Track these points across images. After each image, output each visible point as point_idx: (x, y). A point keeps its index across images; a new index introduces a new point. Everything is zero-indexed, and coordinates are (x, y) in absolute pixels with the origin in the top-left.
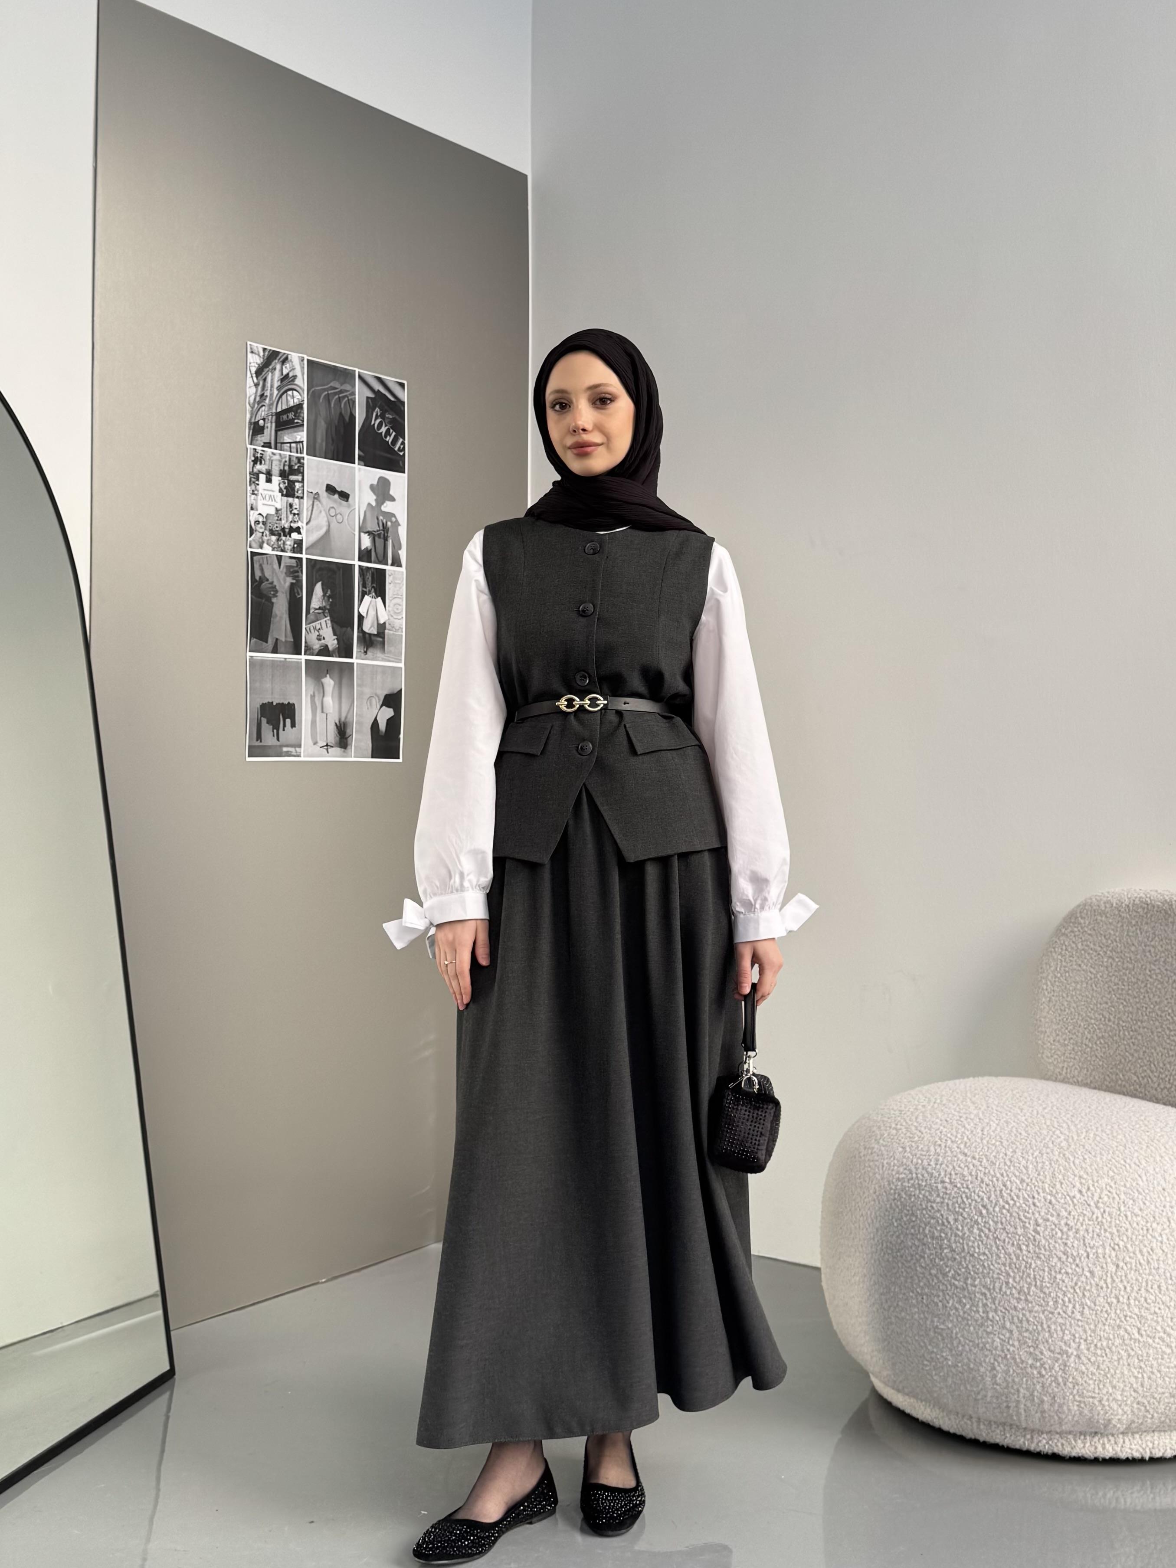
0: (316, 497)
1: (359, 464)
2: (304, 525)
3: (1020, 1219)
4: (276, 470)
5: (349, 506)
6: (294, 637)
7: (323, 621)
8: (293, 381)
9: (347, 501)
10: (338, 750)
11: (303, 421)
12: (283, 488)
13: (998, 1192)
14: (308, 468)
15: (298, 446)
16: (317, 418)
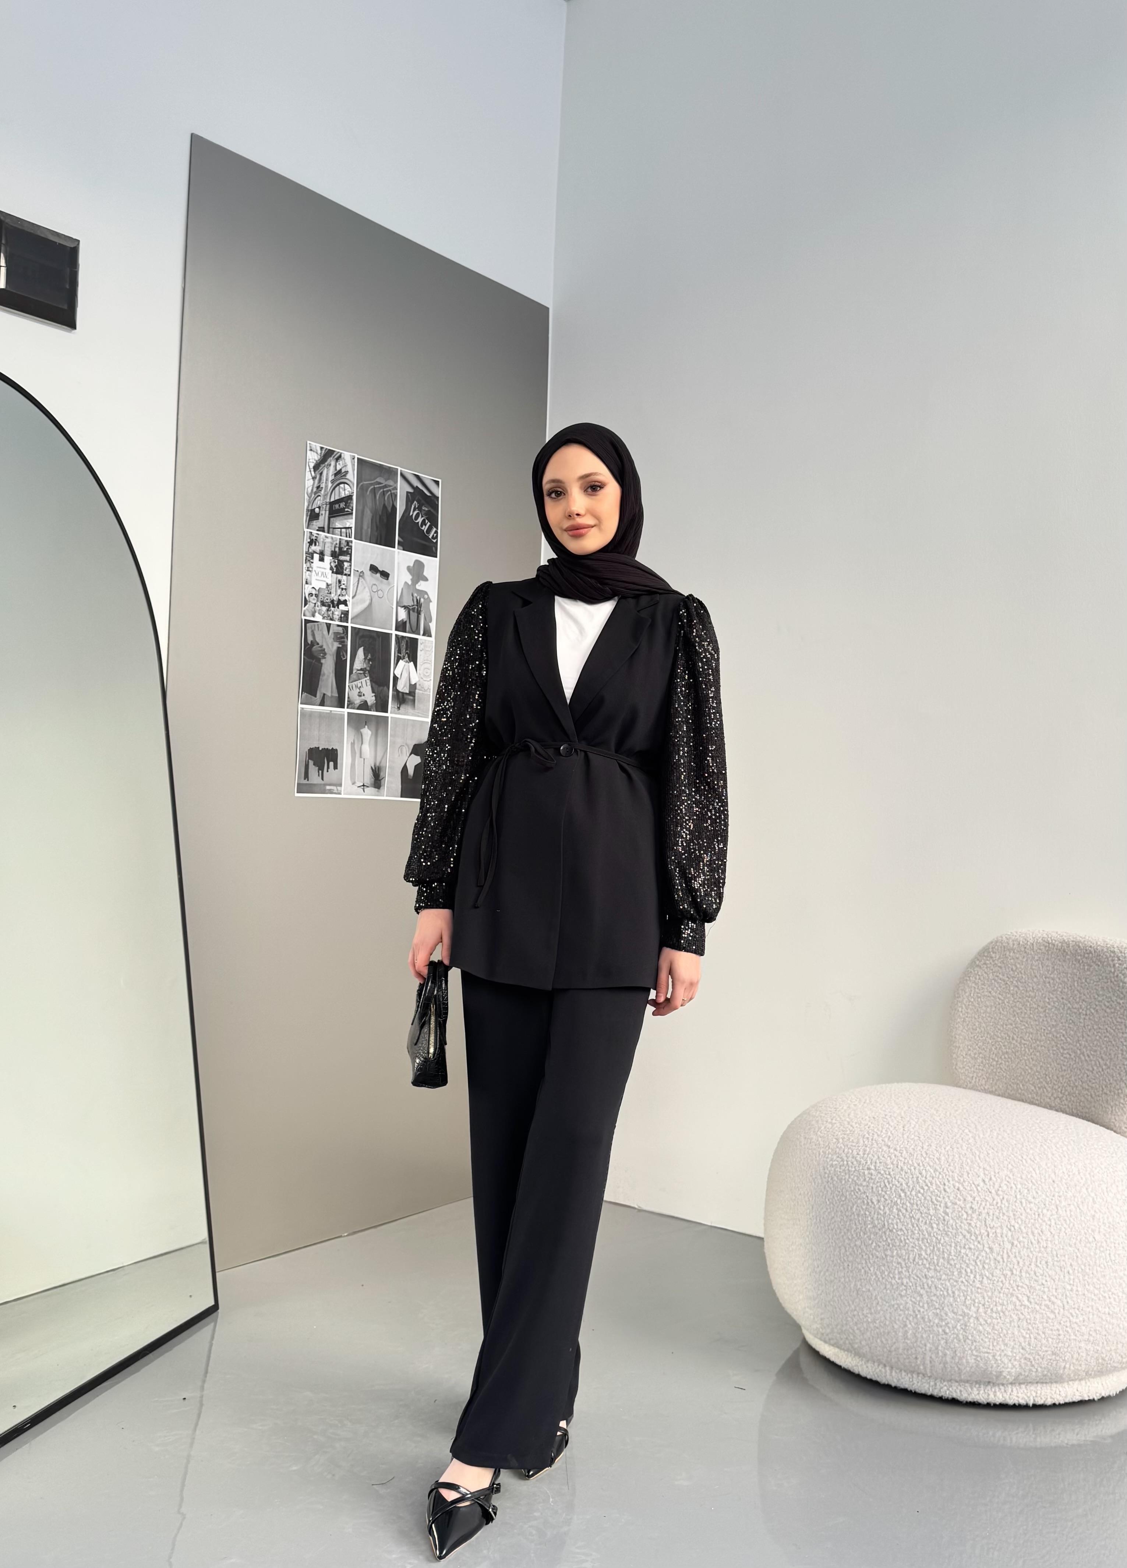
0: (361, 575)
1: (398, 549)
2: (351, 598)
3: (932, 1202)
4: (328, 552)
5: (389, 584)
6: (339, 693)
7: (363, 680)
8: (345, 475)
9: (388, 580)
10: (371, 790)
11: (352, 510)
12: (333, 567)
13: (915, 1179)
14: (355, 551)
15: (348, 531)
16: (364, 508)
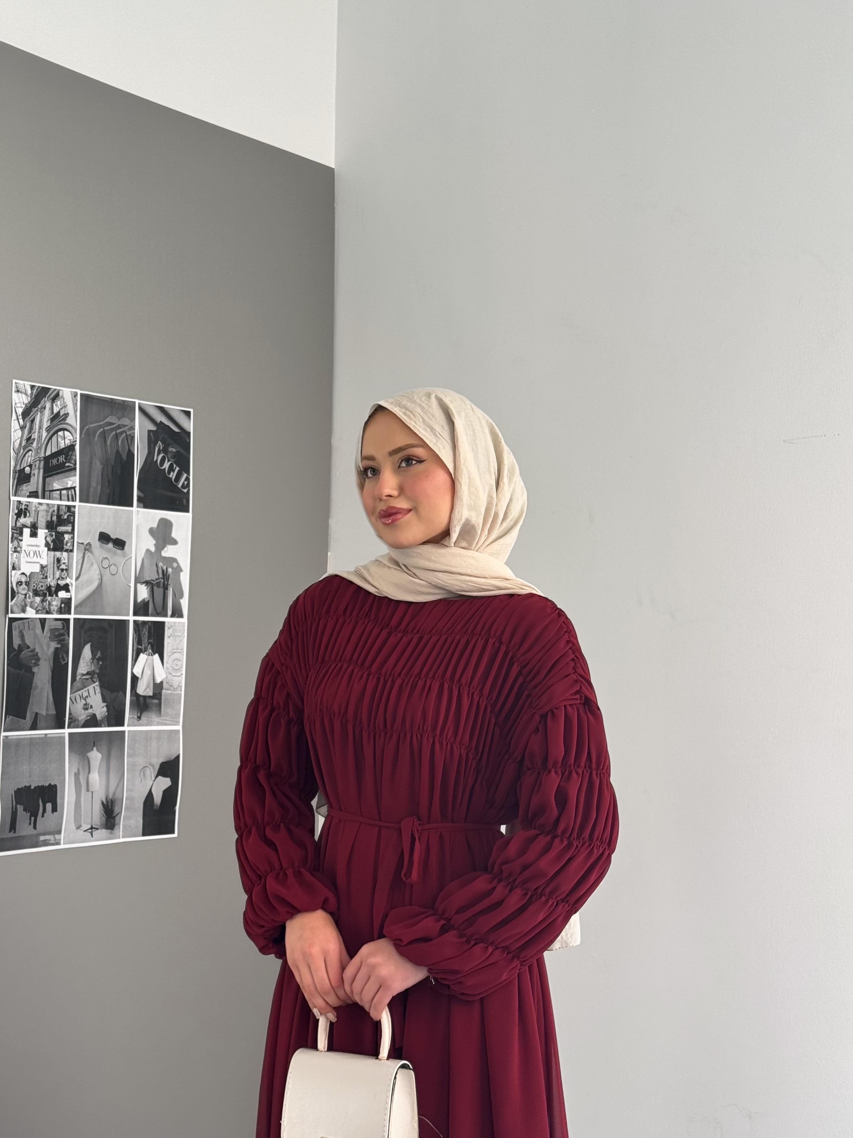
1: (138, 507)
2: (73, 582)
4: (42, 522)
5: (124, 555)
6: (56, 709)
8: (64, 419)
9: (123, 549)
10: (101, 833)
11: (75, 464)
12: (50, 542)
14: (78, 518)
15: (70, 492)
16: (91, 458)
